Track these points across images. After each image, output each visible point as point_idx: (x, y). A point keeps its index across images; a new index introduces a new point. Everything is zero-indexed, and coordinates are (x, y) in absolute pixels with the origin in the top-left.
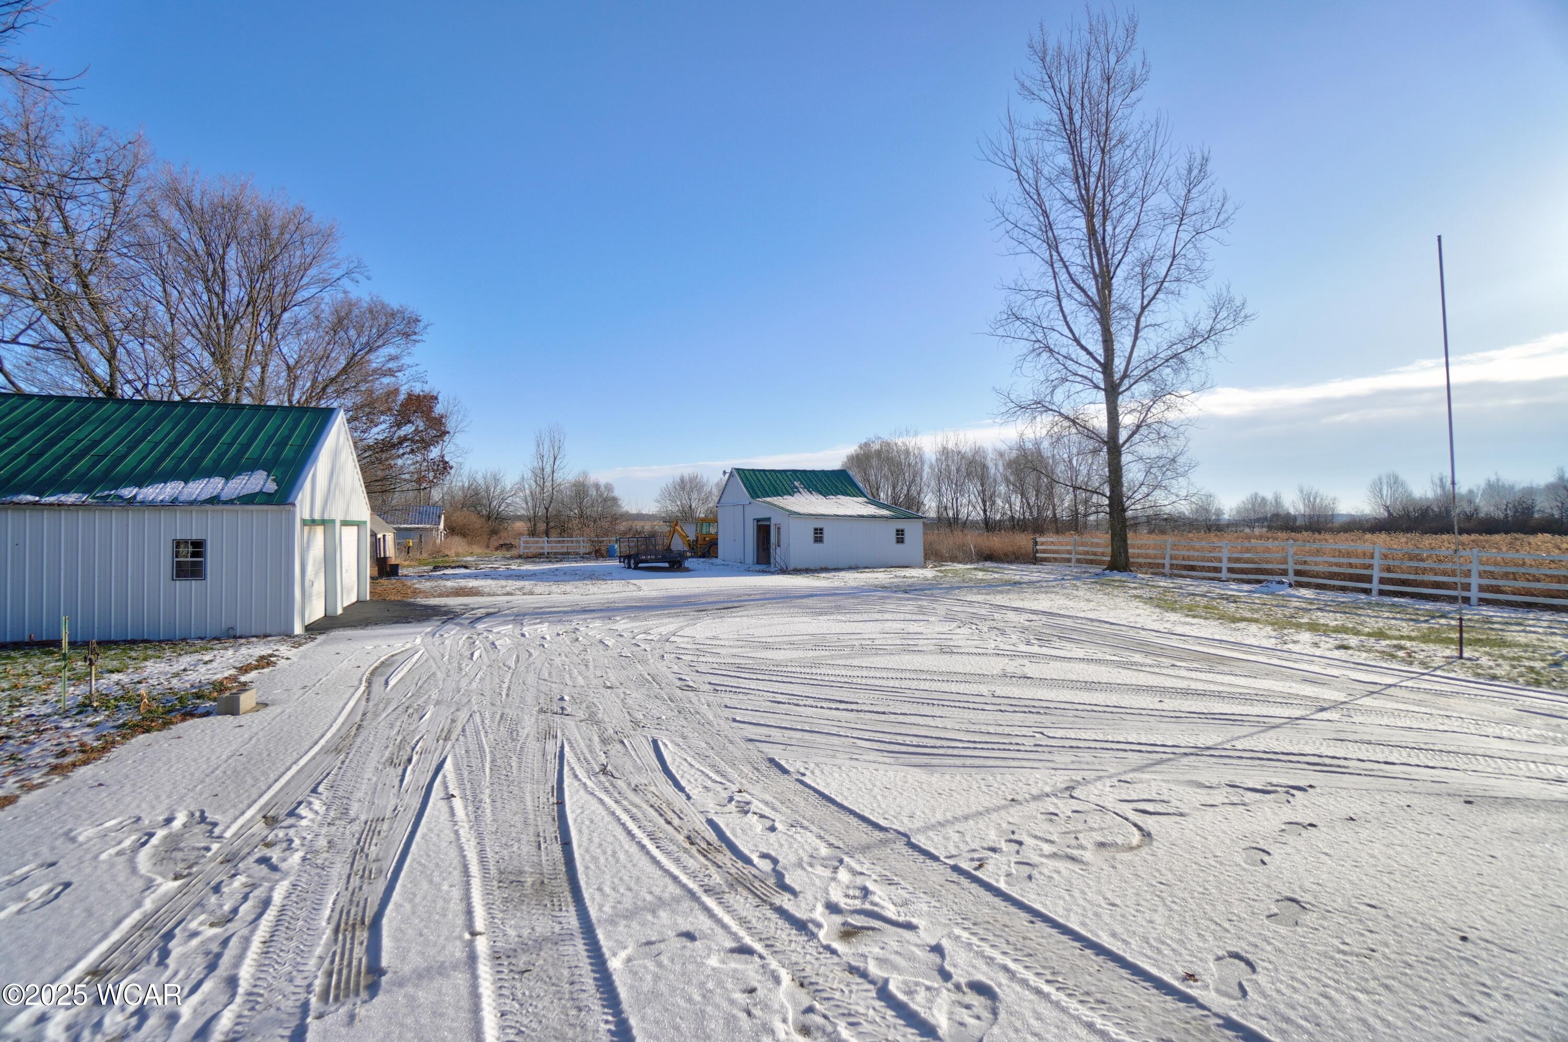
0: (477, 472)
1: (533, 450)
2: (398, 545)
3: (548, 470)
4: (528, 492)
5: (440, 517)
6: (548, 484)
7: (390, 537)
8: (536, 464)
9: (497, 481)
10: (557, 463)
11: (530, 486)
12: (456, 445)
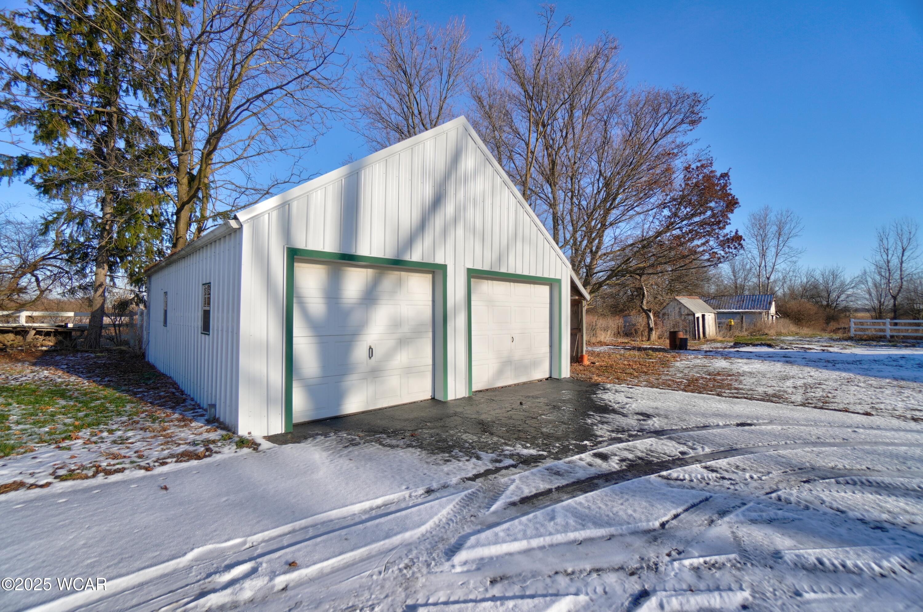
0: (814, 270)
1: (875, 244)
2: (719, 325)
3: (895, 261)
4: (870, 284)
5: (770, 304)
6: (897, 276)
7: (710, 318)
8: (880, 259)
9: (835, 276)
10: (907, 254)
11: (874, 280)
12: (790, 248)
